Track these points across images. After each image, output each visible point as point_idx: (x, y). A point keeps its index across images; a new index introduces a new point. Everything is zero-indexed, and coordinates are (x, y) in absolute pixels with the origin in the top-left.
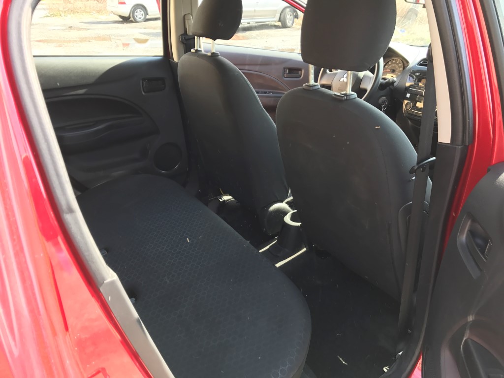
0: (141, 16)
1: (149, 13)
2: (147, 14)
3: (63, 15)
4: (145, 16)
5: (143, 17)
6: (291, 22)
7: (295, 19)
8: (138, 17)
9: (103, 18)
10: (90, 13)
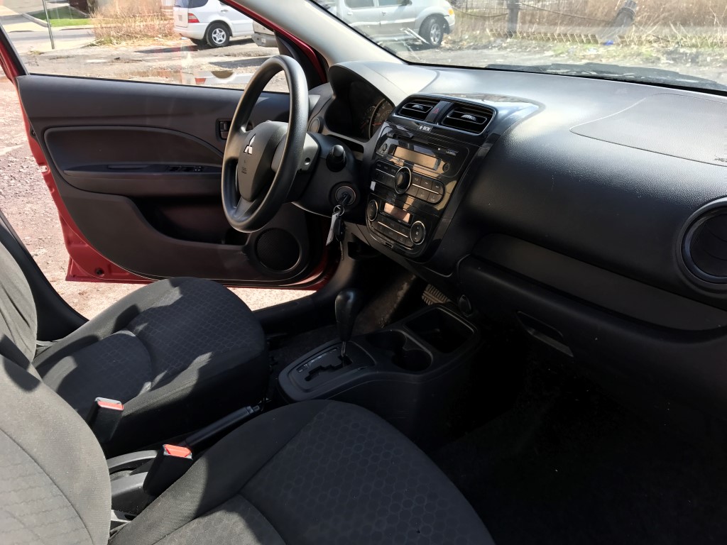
0: (222, 38)
1: (234, 34)
2: (231, 35)
3: (115, 41)
4: (228, 38)
5: (224, 40)
6: (437, 39)
7: (445, 35)
8: (218, 39)
9: (171, 43)
10: (154, 37)
